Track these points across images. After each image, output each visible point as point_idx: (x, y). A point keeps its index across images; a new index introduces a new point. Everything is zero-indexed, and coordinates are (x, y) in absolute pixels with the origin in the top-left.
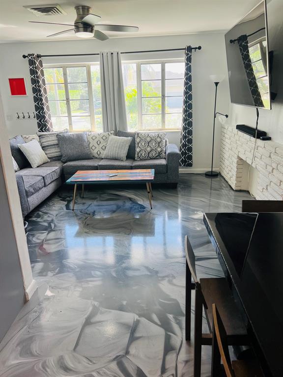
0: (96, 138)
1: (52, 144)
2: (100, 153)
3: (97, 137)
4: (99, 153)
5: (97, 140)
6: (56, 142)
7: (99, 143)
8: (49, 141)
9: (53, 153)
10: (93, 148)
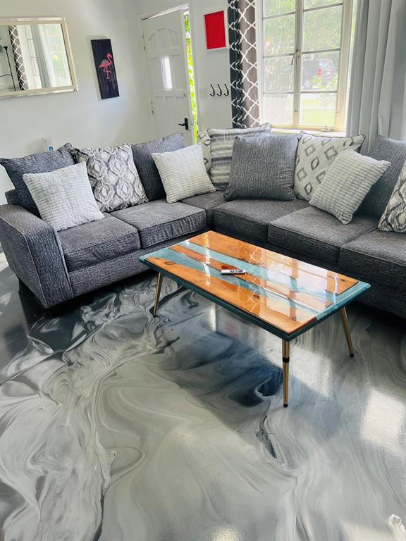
0: (314, 150)
1: (224, 156)
2: (312, 189)
3: (317, 149)
4: (309, 187)
5: (312, 156)
6: (229, 153)
7: (315, 164)
8: (221, 149)
9: (222, 174)
10: (302, 174)
